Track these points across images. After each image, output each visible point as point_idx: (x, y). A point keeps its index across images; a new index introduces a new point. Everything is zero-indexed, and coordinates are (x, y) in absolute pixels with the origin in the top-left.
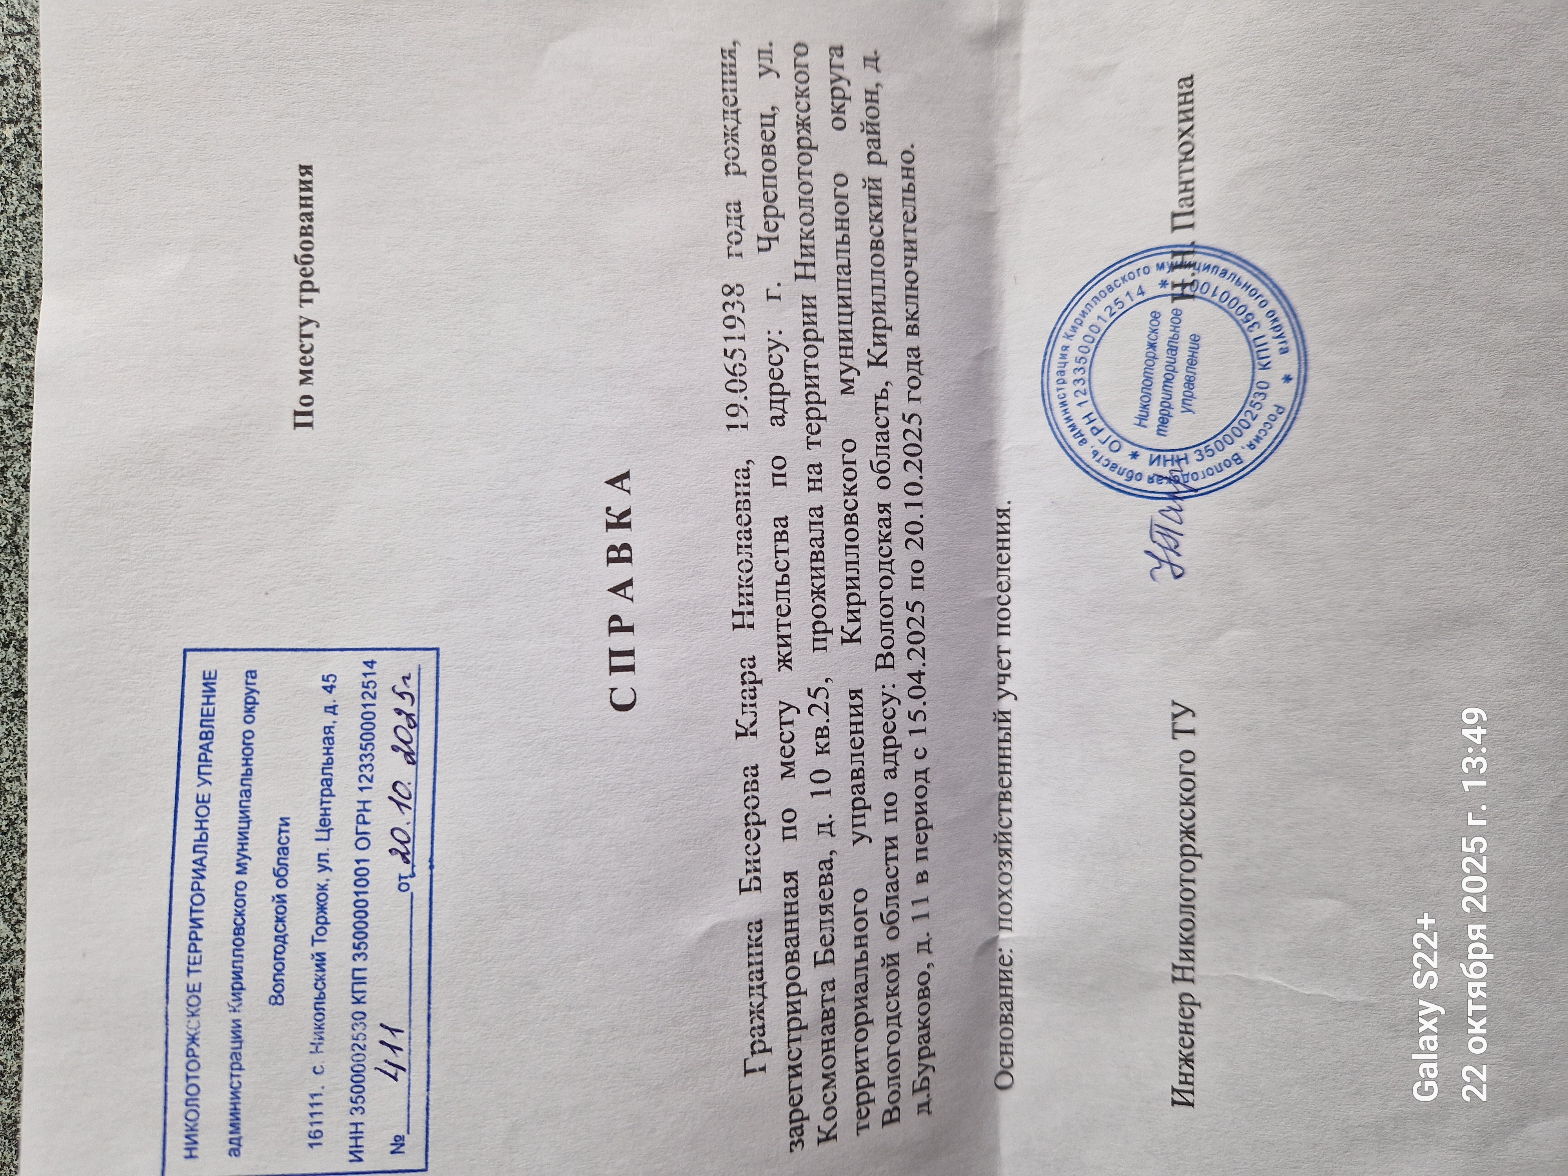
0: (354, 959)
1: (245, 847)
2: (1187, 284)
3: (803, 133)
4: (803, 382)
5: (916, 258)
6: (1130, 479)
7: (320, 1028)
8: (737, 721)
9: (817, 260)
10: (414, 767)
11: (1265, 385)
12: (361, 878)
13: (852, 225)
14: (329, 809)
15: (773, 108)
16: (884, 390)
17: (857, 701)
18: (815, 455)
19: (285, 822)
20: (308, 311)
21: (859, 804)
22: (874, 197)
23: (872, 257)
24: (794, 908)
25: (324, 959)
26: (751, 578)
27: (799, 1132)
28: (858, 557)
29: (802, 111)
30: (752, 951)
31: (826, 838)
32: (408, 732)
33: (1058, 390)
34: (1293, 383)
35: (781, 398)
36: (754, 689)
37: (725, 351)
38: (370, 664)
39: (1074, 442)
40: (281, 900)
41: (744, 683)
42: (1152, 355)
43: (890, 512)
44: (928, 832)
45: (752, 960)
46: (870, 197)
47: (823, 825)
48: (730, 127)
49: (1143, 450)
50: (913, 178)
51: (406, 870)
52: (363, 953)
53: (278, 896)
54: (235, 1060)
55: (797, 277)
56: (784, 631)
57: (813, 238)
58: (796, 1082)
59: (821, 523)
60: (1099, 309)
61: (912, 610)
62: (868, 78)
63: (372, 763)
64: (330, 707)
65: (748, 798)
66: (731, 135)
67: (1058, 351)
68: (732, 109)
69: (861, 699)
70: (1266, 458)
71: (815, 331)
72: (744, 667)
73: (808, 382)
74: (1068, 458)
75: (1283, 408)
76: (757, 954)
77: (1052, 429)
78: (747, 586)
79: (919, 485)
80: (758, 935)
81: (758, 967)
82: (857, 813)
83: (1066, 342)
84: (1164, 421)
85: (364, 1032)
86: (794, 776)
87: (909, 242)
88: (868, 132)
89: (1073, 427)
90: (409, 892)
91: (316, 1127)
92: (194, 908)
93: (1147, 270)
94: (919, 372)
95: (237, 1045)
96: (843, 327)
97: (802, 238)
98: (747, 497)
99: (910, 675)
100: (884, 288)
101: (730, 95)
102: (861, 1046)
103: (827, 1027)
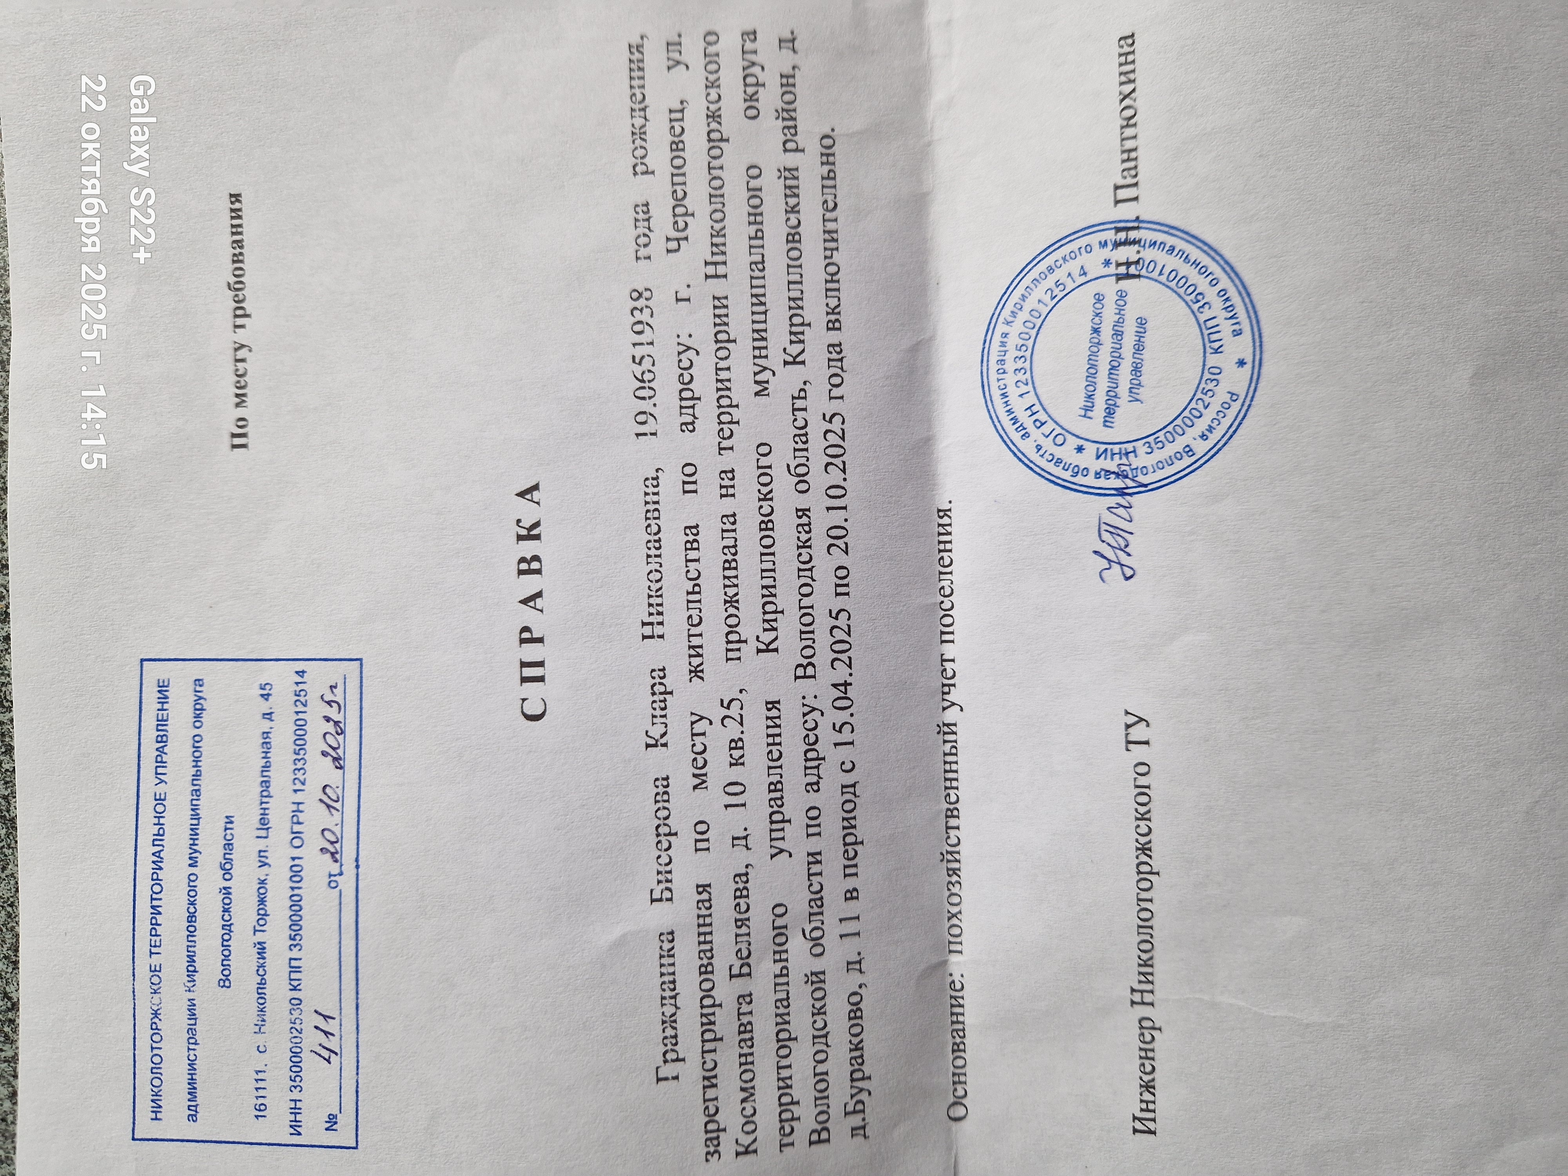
0: (291, 950)
1: (196, 842)
2: (1132, 263)
3: (714, 125)
4: (714, 385)
5: (837, 249)
6: (1075, 475)
7: (262, 1011)
8: (647, 732)
9: (729, 258)
10: (341, 771)
11: (1218, 371)
12: (296, 874)
13: (766, 218)
14: (268, 809)
15: (682, 102)
16: (801, 390)
17: (774, 713)
18: (727, 460)
19: (229, 820)
20: (241, 336)
21: (776, 817)
22: (790, 187)
23: (789, 251)
24: (708, 920)
25: (264, 948)
26: (661, 588)
27: (715, 1142)
28: (774, 564)
29: (712, 103)
30: (664, 961)
31: (741, 851)
32: (336, 738)
33: (999, 380)
34: (1248, 367)
35: (690, 403)
36: (665, 701)
37: (634, 357)
38: (301, 673)
39: (1016, 437)
40: (227, 892)
41: (653, 694)
42: (1096, 341)
43: (809, 517)
44: (858, 848)
45: (664, 970)
46: (786, 187)
47: (738, 838)
48: (637, 126)
49: (1089, 443)
50: (834, 164)
51: (334, 868)
52: (297, 944)
53: (225, 888)
54: (191, 1036)
55: (707, 277)
56: (695, 641)
57: (724, 236)
58: (711, 1093)
59: (734, 530)
60: (1039, 292)
61: (836, 618)
62: (783, 61)
63: (305, 767)
64: (267, 714)
65: (659, 809)
66: (639, 134)
67: (997, 338)
68: (640, 106)
69: (779, 710)
70: (1220, 449)
71: (727, 333)
72: (653, 678)
73: (720, 385)
74: (1011, 453)
75: (1238, 396)
76: (670, 965)
77: (993, 422)
78: (657, 596)
79: (843, 488)
80: (670, 946)
81: (671, 978)
82: (774, 826)
83: (1006, 328)
84: (1110, 412)
85: (300, 1017)
86: (706, 788)
87: (829, 232)
88: (784, 119)
89: (1015, 420)
90: (338, 889)
91: (261, 1101)
92: (155, 896)
93: (1089, 249)
94: (842, 369)
95: (193, 1022)
96: (757, 326)
97: (712, 236)
98: (656, 506)
99: (835, 686)
100: (801, 283)
101: (638, 92)
102: (784, 1062)
103: (745, 1040)
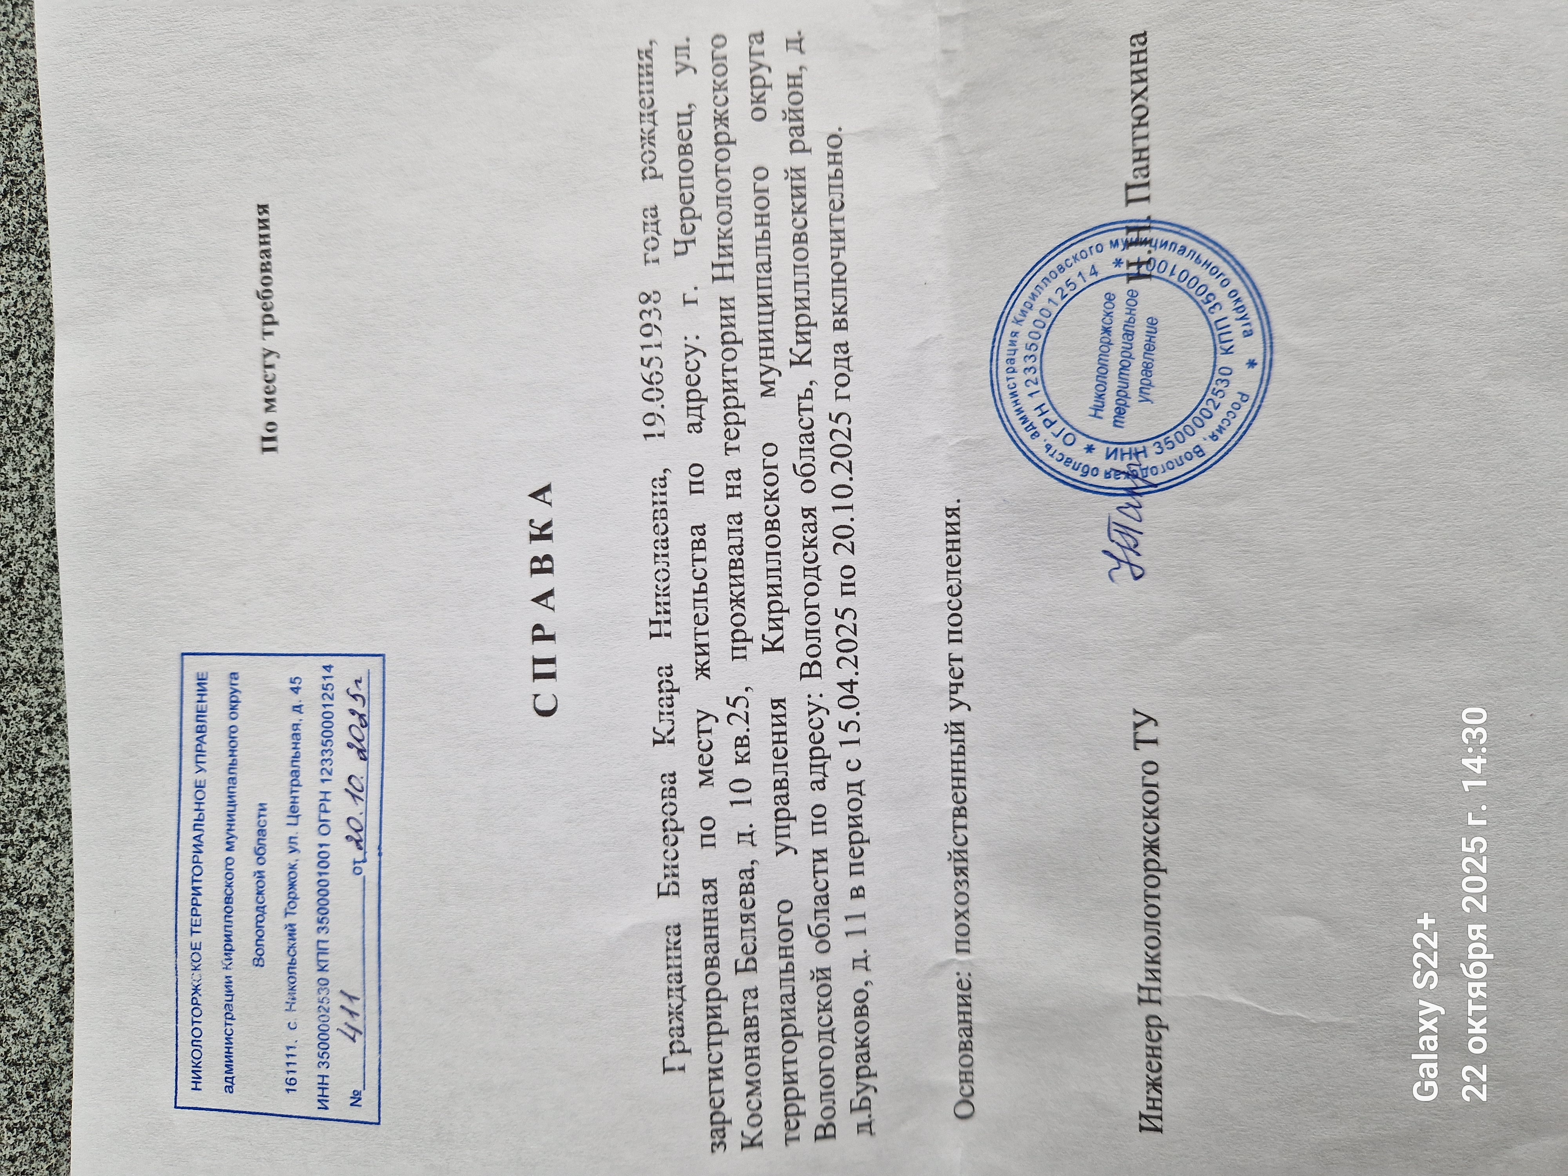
0: (319, 932)
1: (233, 827)
2: (1143, 263)
3: (721, 128)
4: (721, 386)
5: (844, 248)
6: (1085, 474)
7: (292, 989)
8: (654, 729)
9: (736, 260)
10: (366, 762)
11: (1229, 371)
12: (323, 861)
13: (772, 219)
14: (297, 797)
15: (690, 106)
16: (807, 390)
17: (780, 711)
18: (734, 461)
19: (262, 807)
20: (270, 343)
22: (797, 188)
23: (795, 251)
25: (294, 930)
26: (668, 587)
27: (721, 1134)
28: (780, 564)
29: (719, 105)
30: (670, 953)
31: (746, 847)
32: (360, 730)
33: (1008, 379)
34: (1259, 368)
35: (698, 404)
36: (671, 698)
37: (642, 359)
38: (328, 668)
39: (1025, 436)
40: (260, 875)
41: (661, 691)
42: (1107, 340)
43: (815, 517)
44: (864, 846)
45: (670, 962)
46: (792, 187)
47: (744, 835)
48: (646, 130)
49: (1098, 443)
50: (841, 163)
51: (359, 855)
52: (324, 927)
53: (259, 872)
54: (228, 1011)
55: (714, 279)
56: (702, 640)
57: (731, 237)
58: (716, 1085)
59: (740, 530)
60: (1050, 291)
61: (842, 617)
62: (790, 62)
63: (332, 757)
64: (297, 707)
65: (666, 805)
66: (648, 138)
67: (1006, 338)
68: (648, 111)
69: (785, 708)
70: (1230, 450)
71: (734, 334)
72: (661, 675)
73: (726, 386)
74: (1020, 453)
75: (1248, 396)
76: (676, 957)
77: (1003, 421)
78: (664, 595)
79: (849, 487)
80: (676, 939)
81: (677, 971)
82: (780, 823)
83: (1016, 327)
84: (1120, 412)
85: (327, 996)
86: (712, 784)
87: (836, 232)
88: (790, 120)
89: (1024, 420)
90: (362, 875)
91: (291, 1075)
93: (1099, 248)
95: (229, 998)
96: (764, 327)
97: (719, 238)
98: (664, 506)
99: (840, 684)
100: (807, 283)
101: (646, 96)
102: (789, 1057)
103: (750, 1034)
